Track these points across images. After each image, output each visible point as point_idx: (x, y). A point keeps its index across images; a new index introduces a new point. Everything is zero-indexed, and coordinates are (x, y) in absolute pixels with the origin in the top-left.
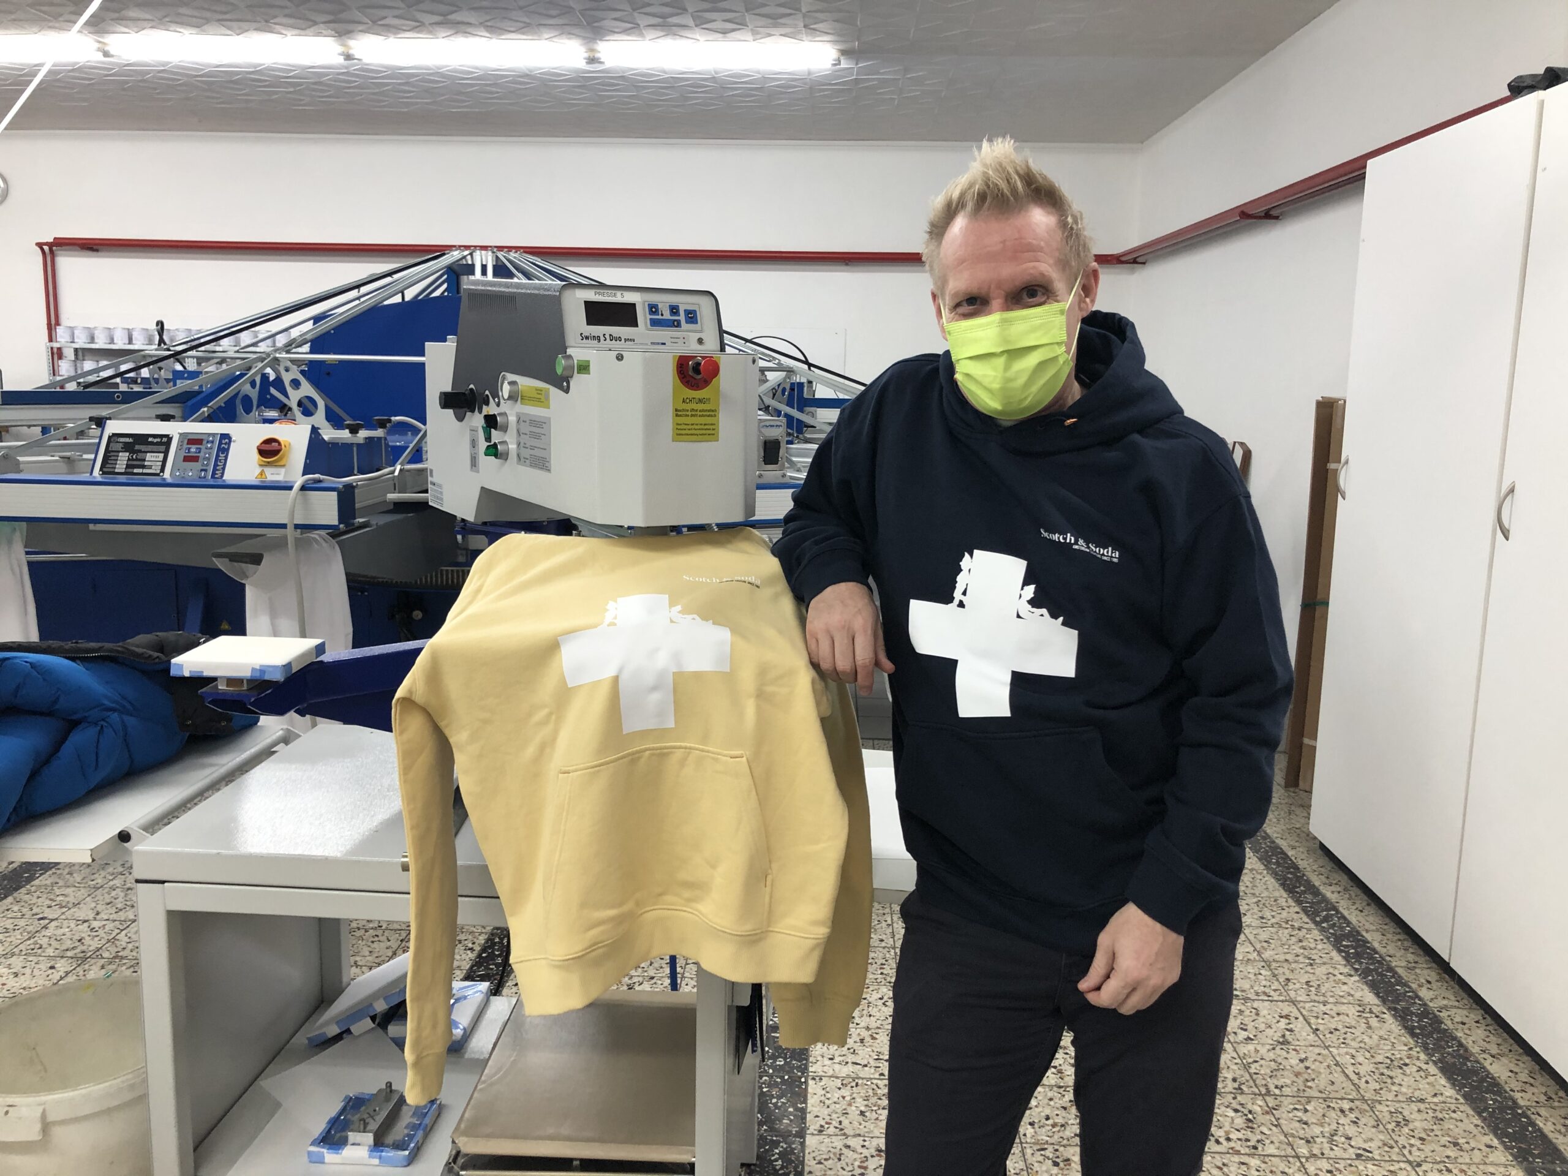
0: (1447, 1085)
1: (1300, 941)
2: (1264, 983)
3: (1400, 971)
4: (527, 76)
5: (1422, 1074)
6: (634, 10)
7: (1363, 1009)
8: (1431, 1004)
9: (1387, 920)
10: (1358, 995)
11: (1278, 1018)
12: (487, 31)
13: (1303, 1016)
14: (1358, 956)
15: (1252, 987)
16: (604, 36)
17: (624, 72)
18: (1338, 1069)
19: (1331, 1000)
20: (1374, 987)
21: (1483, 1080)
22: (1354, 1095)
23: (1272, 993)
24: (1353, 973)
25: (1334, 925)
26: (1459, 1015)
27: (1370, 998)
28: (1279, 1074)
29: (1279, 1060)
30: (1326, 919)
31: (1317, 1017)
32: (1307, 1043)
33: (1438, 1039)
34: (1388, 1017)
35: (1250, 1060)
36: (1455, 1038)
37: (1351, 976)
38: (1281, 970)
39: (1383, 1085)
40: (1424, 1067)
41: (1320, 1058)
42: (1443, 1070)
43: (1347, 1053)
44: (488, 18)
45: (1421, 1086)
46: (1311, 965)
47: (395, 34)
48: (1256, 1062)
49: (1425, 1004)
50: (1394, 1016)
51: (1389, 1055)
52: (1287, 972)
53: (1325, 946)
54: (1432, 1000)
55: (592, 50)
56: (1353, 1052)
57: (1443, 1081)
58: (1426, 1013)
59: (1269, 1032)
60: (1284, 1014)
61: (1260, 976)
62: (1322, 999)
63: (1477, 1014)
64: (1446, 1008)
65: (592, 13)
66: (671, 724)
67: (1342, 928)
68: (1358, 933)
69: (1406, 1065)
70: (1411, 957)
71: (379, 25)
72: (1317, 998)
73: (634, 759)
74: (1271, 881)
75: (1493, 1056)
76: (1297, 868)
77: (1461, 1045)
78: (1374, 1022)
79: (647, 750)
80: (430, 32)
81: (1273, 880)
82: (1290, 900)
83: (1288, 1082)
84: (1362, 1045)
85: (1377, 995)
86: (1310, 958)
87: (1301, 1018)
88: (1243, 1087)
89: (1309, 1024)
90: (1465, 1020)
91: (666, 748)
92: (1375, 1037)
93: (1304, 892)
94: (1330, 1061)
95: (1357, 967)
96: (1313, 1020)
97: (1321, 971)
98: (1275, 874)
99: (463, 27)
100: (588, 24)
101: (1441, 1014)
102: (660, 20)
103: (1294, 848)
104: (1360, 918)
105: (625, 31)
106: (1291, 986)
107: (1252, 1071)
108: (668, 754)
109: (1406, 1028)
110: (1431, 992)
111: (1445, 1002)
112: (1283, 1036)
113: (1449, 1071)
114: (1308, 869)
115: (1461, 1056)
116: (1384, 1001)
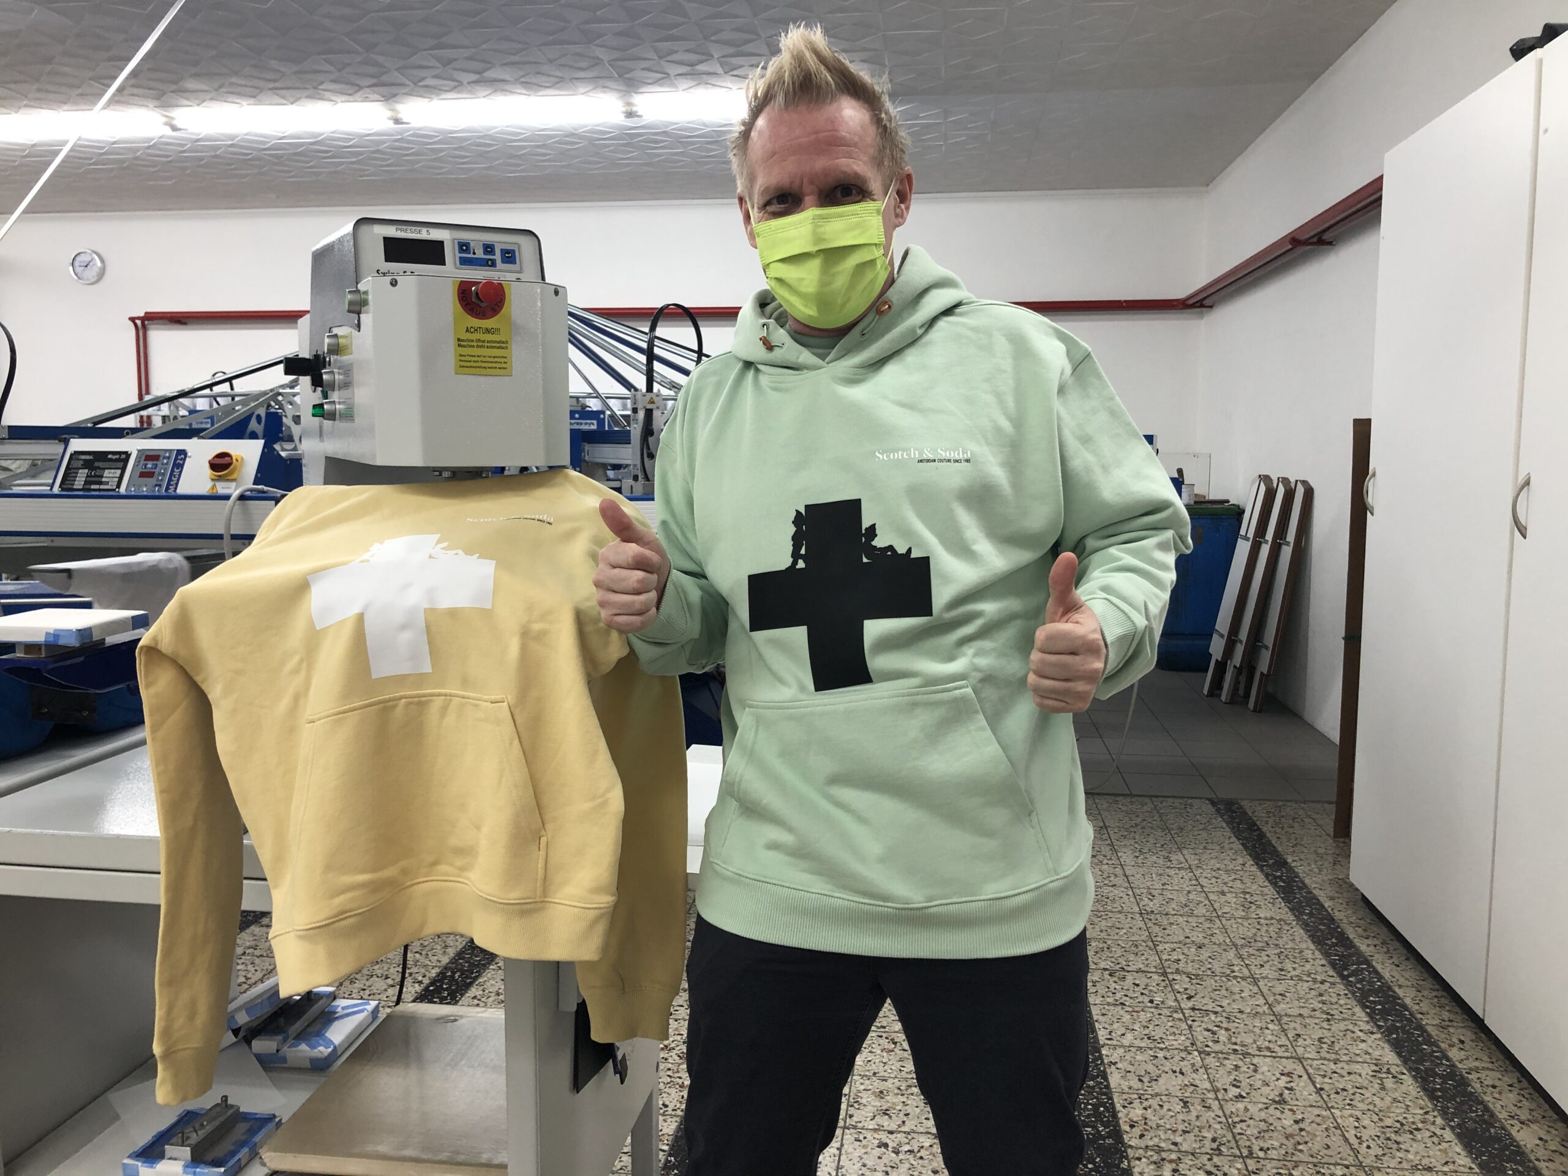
0: (1463, 1153)
1: (1321, 995)
2: (1270, 1037)
3: (1429, 1029)
4: (572, 135)
5: (1435, 1139)
6: (661, 58)
7: (1379, 1068)
8: (1460, 1066)
9: (1426, 975)
10: (1376, 1054)
11: (1278, 1076)
12: (525, 88)
13: (1308, 1074)
14: (1384, 1013)
15: (1255, 1042)
16: (638, 88)
17: (666, 127)
18: (1339, 1132)
19: (1345, 1058)
20: (1397, 1047)
21: (1507, 1147)
22: (1351, 1160)
23: (1277, 1049)
24: (1375, 1030)
25: (1363, 980)
26: (1490, 1077)
27: (1390, 1057)
28: (1267, 1135)
29: (1271, 1120)
30: (1354, 973)
31: (1325, 1076)
32: (1307, 1104)
33: (1462, 1103)
34: (1407, 1079)
35: (1236, 1119)
36: (1482, 1102)
37: (1372, 1033)
38: (1293, 1025)
39: (1387, 1151)
40: (1439, 1132)
41: (1318, 1120)
42: (1459, 1136)
43: (1351, 1116)
44: (522, 73)
45: (1431, 1153)
46: (1328, 1020)
47: (438, 95)
48: (1242, 1121)
49: (1454, 1066)
50: (1415, 1078)
51: (1400, 1118)
52: (1298, 1026)
53: (1349, 1001)
54: (1461, 1061)
55: (629, 104)
56: (1359, 1114)
57: (1458, 1149)
58: (1453, 1073)
59: (1266, 1090)
60: (1286, 1071)
61: (1267, 1031)
62: (1333, 1056)
63: (1511, 1078)
64: (1477, 1070)
65: (620, 63)
66: (428, 669)
67: (1371, 983)
68: (1390, 988)
69: (1418, 1129)
70: (1446, 1015)
71: (422, 88)
72: (1328, 1056)
73: (386, 708)
74: (1299, 932)
75: (1522, 1123)
76: (1332, 920)
77: (1486, 1109)
78: (1389, 1083)
79: (401, 698)
80: (470, 92)
81: (1302, 931)
82: (1317, 953)
83: (1276, 1144)
84: (1371, 1107)
85: (1399, 1054)
86: (1328, 1014)
87: (1305, 1077)
88: (1223, 1148)
89: (1314, 1083)
90: (1497, 1083)
91: (424, 696)
92: (1388, 1099)
93: (1336, 945)
94: (1329, 1123)
95: (1381, 1024)
96: (1318, 1079)
97: (1338, 1027)
98: (1305, 926)
99: (500, 85)
100: (620, 76)
101: (1470, 1077)
102: (689, 68)
103: (1332, 899)
104: (1395, 973)
105: (655, 82)
106: (1300, 1042)
107: (1236, 1131)
108: (427, 703)
109: (1425, 1089)
110: (1463, 1053)
111: (1477, 1064)
112: (1281, 1095)
113: (1469, 1139)
114: (1345, 921)
115: (1485, 1122)
116: (1405, 1061)
